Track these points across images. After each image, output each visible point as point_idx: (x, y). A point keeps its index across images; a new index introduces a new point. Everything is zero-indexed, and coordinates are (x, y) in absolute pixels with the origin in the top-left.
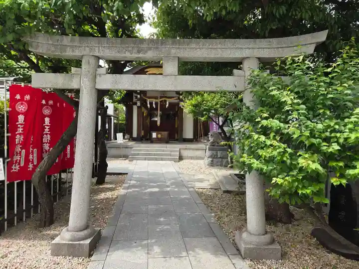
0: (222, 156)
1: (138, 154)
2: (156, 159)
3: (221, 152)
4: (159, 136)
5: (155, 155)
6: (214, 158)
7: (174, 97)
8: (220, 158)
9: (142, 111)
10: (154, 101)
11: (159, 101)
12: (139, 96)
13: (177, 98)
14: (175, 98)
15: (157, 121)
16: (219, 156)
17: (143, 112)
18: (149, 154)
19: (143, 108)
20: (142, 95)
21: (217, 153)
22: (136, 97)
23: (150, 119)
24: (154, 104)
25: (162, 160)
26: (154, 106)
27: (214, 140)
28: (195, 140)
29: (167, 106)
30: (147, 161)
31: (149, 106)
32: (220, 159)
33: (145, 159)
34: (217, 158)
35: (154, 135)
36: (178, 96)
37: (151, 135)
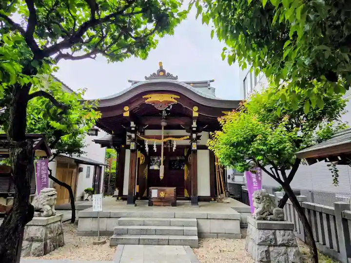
0: (285, 242)
1: (127, 232)
2: (159, 243)
3: (282, 232)
4: (162, 195)
5: (156, 232)
6: (270, 246)
7: (183, 136)
8: (282, 245)
9: (138, 157)
10: (155, 142)
11: (161, 142)
12: (133, 136)
13: (188, 137)
14: (185, 138)
15: (158, 171)
16: (279, 242)
17: (139, 159)
18: (146, 232)
19: (139, 153)
20: (139, 134)
21: (274, 234)
22: (130, 137)
23: (149, 167)
24: (155, 147)
25: (169, 242)
26: (155, 149)
27: (264, 208)
28: (213, 199)
29: (174, 148)
30: (141, 246)
31: (147, 149)
32: (283, 249)
33: (139, 242)
34: (275, 245)
35: (154, 193)
36: (189, 134)
37: (149, 193)
